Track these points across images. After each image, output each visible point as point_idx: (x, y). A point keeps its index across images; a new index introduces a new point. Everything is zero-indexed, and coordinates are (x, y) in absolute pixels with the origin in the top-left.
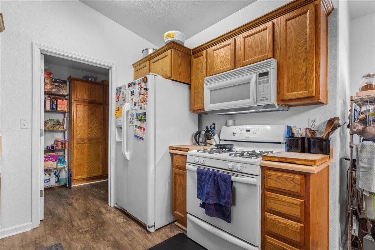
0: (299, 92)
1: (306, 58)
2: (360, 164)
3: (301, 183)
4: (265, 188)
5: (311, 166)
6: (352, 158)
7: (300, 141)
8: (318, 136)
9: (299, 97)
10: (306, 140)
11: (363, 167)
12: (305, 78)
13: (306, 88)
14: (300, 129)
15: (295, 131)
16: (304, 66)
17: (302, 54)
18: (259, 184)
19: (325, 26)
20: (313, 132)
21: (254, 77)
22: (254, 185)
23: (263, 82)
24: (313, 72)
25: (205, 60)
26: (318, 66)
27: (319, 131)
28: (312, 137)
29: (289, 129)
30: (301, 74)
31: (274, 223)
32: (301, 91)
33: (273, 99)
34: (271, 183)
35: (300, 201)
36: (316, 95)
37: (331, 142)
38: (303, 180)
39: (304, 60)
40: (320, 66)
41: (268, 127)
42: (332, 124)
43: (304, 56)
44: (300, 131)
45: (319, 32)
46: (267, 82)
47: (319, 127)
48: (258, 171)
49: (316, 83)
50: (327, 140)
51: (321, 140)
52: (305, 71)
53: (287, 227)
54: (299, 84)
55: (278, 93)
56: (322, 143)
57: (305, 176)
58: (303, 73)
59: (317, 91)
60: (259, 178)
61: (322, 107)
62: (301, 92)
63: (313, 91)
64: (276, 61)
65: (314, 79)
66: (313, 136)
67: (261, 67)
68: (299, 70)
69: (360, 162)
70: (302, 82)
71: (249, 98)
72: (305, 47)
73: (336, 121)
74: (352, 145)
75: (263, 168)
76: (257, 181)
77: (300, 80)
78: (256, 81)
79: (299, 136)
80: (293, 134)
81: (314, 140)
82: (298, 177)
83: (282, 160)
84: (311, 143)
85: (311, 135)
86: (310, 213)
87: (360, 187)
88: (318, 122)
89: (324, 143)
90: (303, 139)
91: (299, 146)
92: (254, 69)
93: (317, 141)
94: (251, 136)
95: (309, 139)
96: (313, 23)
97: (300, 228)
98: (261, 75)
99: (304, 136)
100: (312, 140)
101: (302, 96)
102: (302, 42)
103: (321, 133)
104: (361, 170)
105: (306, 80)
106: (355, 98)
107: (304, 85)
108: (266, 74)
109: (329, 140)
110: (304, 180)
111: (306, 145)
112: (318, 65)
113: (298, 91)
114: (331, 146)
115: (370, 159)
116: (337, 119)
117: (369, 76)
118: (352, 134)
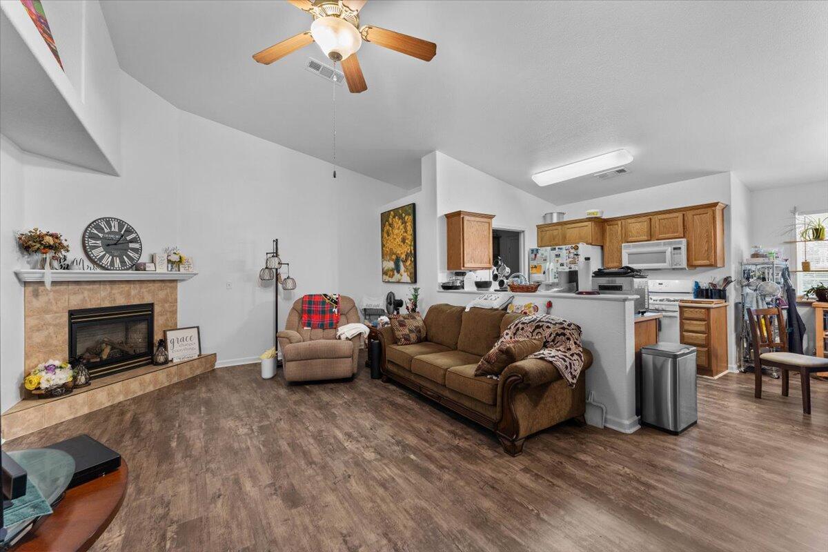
0: (703, 262)
1: (708, 241)
3: (705, 313)
4: (682, 318)
6: (742, 302)
8: (718, 288)
9: (703, 264)
10: (709, 291)
12: (707, 253)
13: (708, 259)
15: (701, 285)
18: (678, 316)
19: (721, 216)
20: (714, 285)
21: (669, 250)
22: (675, 317)
23: (677, 254)
25: (620, 228)
26: (715, 247)
28: (713, 289)
29: (697, 283)
30: (704, 250)
31: (688, 337)
33: (684, 264)
34: (686, 315)
35: (705, 323)
36: (715, 263)
37: (727, 292)
38: (707, 311)
41: (677, 281)
42: (727, 281)
43: (706, 239)
44: (704, 284)
46: (680, 254)
47: (718, 283)
48: (678, 309)
49: (714, 258)
50: (724, 290)
51: (720, 290)
52: (707, 249)
53: (697, 338)
54: (703, 256)
55: (688, 260)
57: (708, 309)
60: (678, 313)
61: (721, 269)
62: (705, 261)
64: (685, 240)
65: (713, 254)
67: (675, 243)
68: (703, 248)
69: (746, 303)
70: (706, 255)
71: (665, 262)
72: (707, 234)
73: (730, 279)
74: (742, 294)
75: (680, 307)
76: (677, 314)
77: (704, 254)
78: (671, 252)
79: (704, 288)
80: (699, 287)
81: (715, 291)
82: (703, 310)
83: (692, 302)
84: (713, 292)
85: (713, 287)
88: (718, 279)
89: (722, 292)
90: (707, 290)
91: (704, 295)
92: (670, 244)
93: (717, 291)
94: (663, 288)
95: (711, 290)
96: (712, 221)
98: (675, 249)
99: (707, 288)
101: (705, 264)
103: (721, 286)
106: (745, 262)
107: (707, 257)
108: (680, 248)
109: (726, 290)
111: (710, 294)
113: (702, 260)
114: (727, 294)
115: (751, 302)
116: (730, 277)
117: (756, 247)
118: (742, 287)
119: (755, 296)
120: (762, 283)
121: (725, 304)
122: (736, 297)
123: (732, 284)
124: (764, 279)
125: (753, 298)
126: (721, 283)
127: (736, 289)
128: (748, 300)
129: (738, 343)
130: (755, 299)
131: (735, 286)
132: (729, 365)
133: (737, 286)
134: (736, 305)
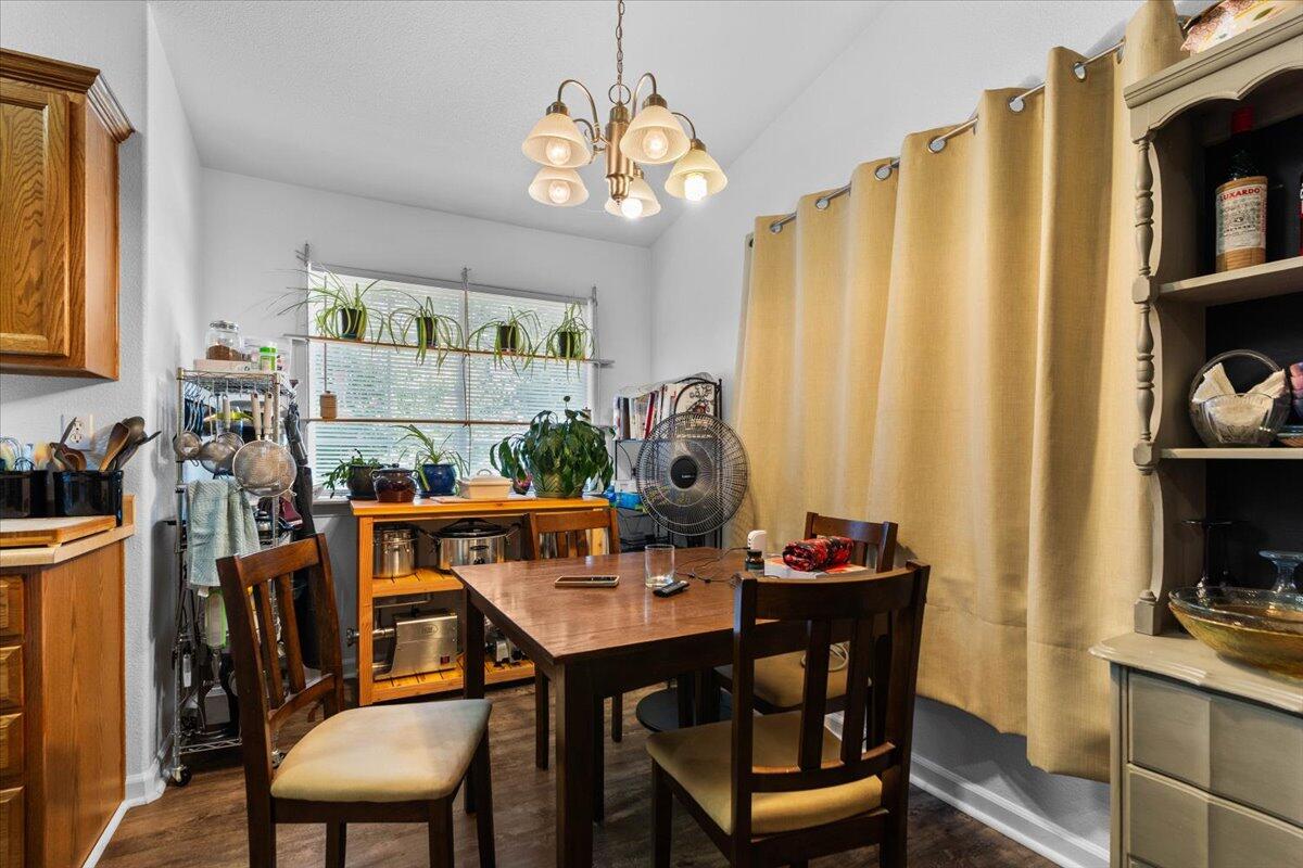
0: (17, 336)
1: (42, 241)
2: (193, 528)
3: (10, 601)
5: (45, 546)
6: (181, 518)
7: (26, 483)
8: (91, 465)
9: (16, 350)
10: (50, 481)
11: (199, 536)
12: (36, 297)
13: (39, 327)
14: (31, 445)
15: (10, 452)
16: (35, 262)
17: (28, 224)
20: (74, 457)
24: (63, 289)
26: (78, 276)
27: (96, 452)
28: (68, 470)
30: (23, 282)
32: (22, 333)
35: (7, 652)
36: (74, 352)
37: (124, 482)
38: (18, 589)
39: (35, 244)
40: (83, 275)
42: (126, 436)
43: (34, 232)
44: (27, 452)
45: (81, 182)
47: (93, 442)
49: (72, 318)
50: (114, 478)
51: (96, 476)
52: (35, 278)
54: (17, 312)
56: (100, 486)
57: (25, 578)
58: (29, 282)
59: (75, 344)
61: (105, 386)
62: (24, 337)
63: (62, 341)
65: (67, 308)
66: (70, 466)
68: (17, 268)
69: (193, 524)
70: (29, 307)
72: (37, 205)
73: (136, 429)
74: (180, 487)
77: (20, 302)
79: (26, 467)
81: (73, 479)
84: (66, 486)
85: (65, 464)
86: (41, 674)
87: (192, 581)
88: (92, 428)
89: (105, 484)
90: (37, 476)
91: (24, 499)
93: (82, 479)
95: (58, 476)
96: (63, 151)
97: (9, 726)
99: (41, 465)
100: (67, 479)
101: (28, 350)
102: (26, 187)
103: (100, 458)
104: (196, 541)
105: (40, 305)
106: (189, 374)
107: (35, 318)
109: (121, 477)
110: (22, 591)
111: (51, 496)
112: (79, 271)
113: (13, 330)
114: (126, 493)
115: (212, 515)
116: (139, 421)
117: (223, 325)
118: (181, 462)
119: (225, 491)
120: (243, 446)
121: (115, 534)
122: (161, 497)
123: (146, 450)
124: (249, 434)
125: (216, 501)
126: (102, 447)
127: (157, 470)
128: (202, 508)
129: (162, 678)
130: (223, 505)
131: (154, 457)
132: (129, 779)
133: (162, 461)
134: (159, 530)
